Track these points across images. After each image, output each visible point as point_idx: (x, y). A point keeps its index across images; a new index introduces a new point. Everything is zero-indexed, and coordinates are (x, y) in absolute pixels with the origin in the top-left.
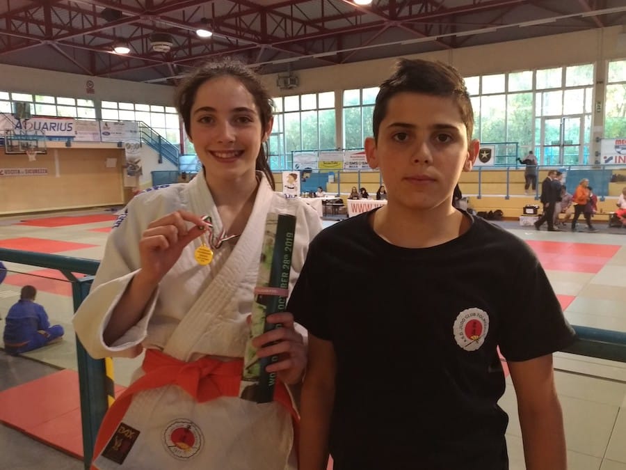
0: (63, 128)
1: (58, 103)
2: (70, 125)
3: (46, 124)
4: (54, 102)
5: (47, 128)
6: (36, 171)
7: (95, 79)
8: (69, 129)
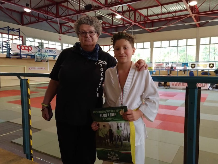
0: (53, 52)
1: (50, 43)
2: (55, 51)
3: (47, 50)
4: (48, 43)
5: (48, 52)
6: (41, 68)
7: (61, 35)
8: (55, 53)
